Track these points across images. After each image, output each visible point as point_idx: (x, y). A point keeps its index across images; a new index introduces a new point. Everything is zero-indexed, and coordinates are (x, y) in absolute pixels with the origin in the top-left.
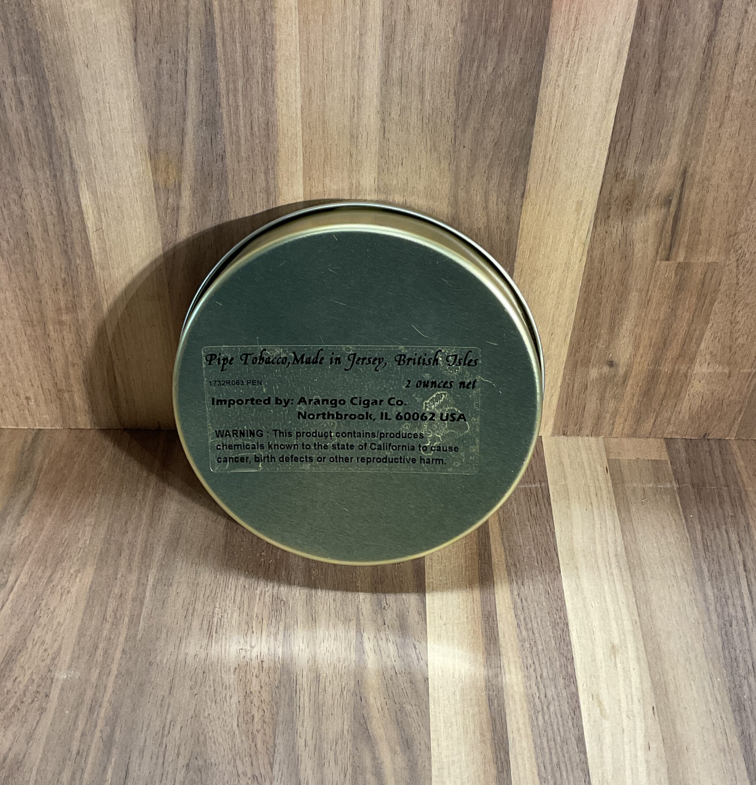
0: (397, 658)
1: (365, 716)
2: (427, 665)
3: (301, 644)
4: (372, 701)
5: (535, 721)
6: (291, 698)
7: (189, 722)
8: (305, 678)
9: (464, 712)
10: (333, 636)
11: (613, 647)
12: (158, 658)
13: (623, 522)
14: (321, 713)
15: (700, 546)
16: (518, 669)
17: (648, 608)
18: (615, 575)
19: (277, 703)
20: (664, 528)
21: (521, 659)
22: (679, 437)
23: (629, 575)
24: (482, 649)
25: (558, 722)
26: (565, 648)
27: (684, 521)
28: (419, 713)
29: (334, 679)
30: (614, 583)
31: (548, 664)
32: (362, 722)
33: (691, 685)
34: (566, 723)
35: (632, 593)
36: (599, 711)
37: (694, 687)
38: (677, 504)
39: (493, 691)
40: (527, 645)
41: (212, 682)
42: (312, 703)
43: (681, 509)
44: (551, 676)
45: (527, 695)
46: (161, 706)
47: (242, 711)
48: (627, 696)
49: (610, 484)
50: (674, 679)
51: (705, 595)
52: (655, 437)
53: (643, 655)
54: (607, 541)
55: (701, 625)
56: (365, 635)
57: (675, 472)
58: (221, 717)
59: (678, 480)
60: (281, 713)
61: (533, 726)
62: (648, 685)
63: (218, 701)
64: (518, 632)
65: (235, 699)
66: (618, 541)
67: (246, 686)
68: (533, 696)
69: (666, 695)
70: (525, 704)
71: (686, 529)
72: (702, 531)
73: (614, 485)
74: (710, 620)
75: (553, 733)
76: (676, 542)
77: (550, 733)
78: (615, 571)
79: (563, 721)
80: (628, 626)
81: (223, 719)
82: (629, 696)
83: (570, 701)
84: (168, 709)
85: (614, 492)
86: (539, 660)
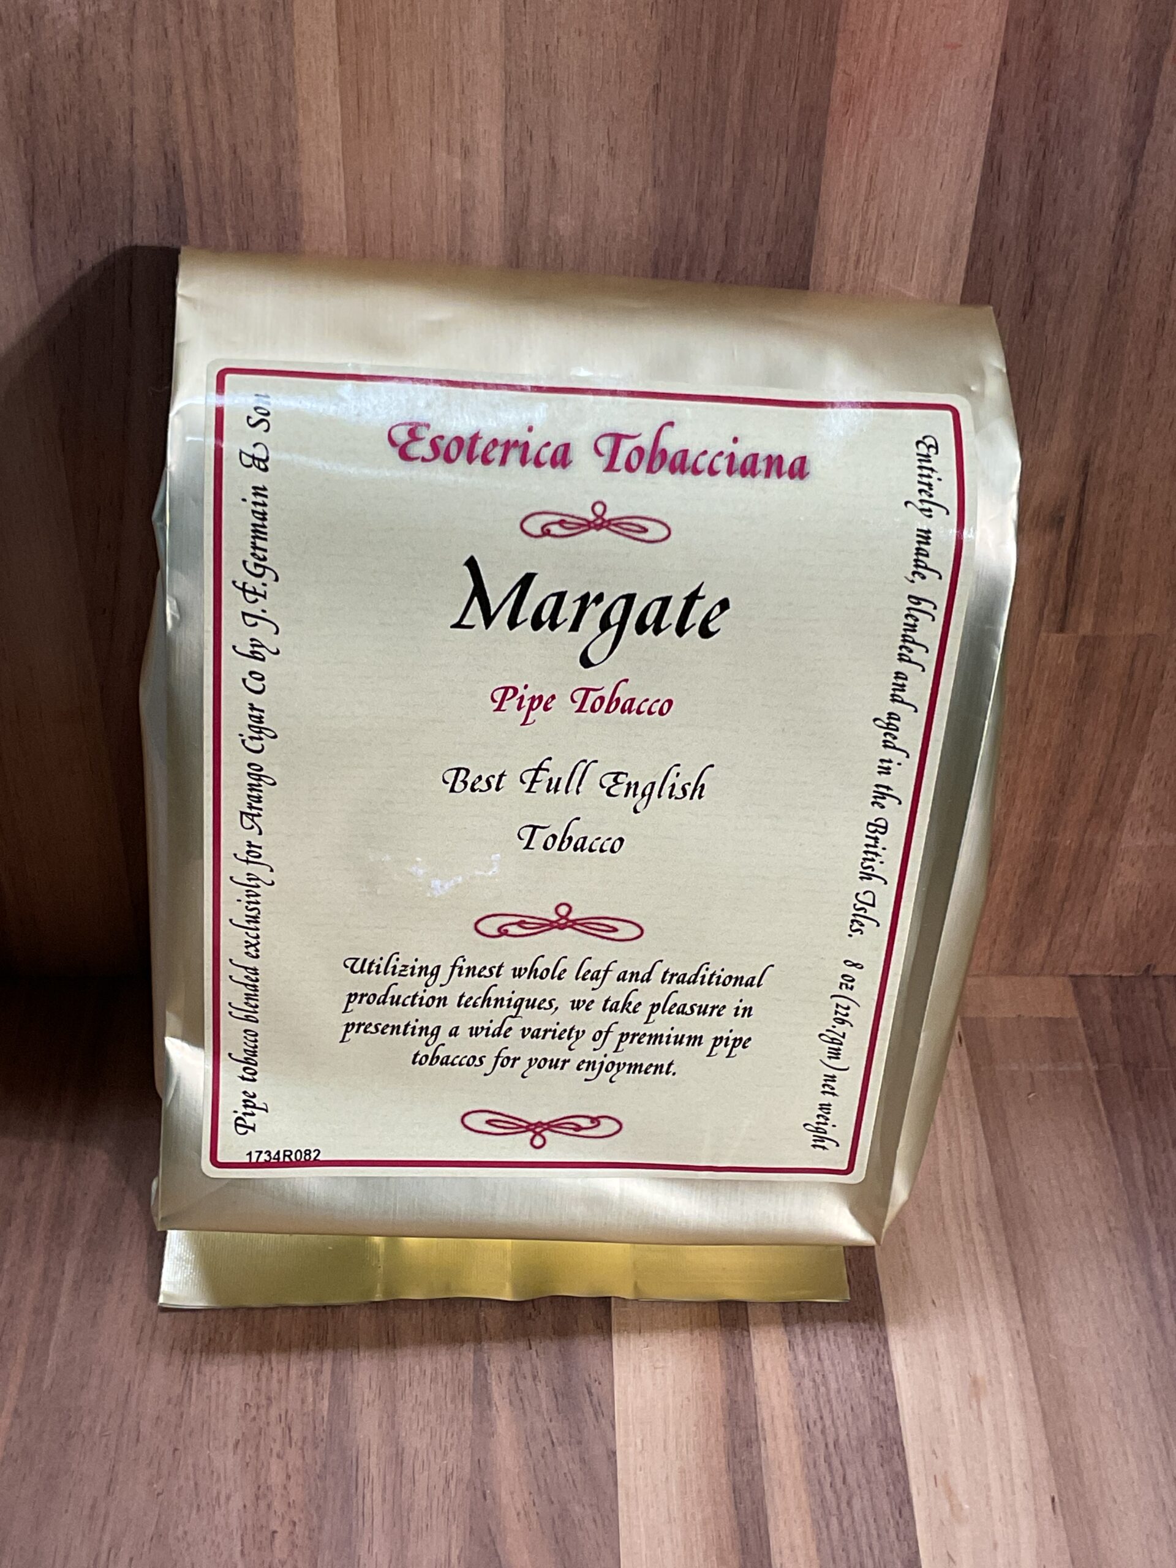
0: (556, 1414)
1: (493, 1529)
2: (613, 1427)
3: (367, 1391)
4: (505, 1498)
5: (824, 1529)
6: (347, 1499)
7: (146, 1549)
8: (373, 1459)
9: (685, 1515)
10: (428, 1373)
11: (975, 1382)
12: (86, 1423)
13: (990, 1141)
14: (405, 1525)
15: (1141, 1183)
16: (792, 1430)
17: (1042, 1304)
18: (977, 1242)
19: (319, 1507)
20: (1071, 1149)
21: (797, 1412)
22: (1097, 973)
23: (1004, 1241)
24: (720, 1392)
25: (868, 1530)
26: (883, 1387)
27: (1109, 1134)
28: (599, 1521)
29: (432, 1458)
30: (976, 1258)
31: (850, 1419)
32: (487, 1540)
33: (1125, 1454)
34: (884, 1533)
35: (1011, 1277)
36: (947, 1507)
37: (1131, 1458)
38: (1096, 1104)
39: (743, 1473)
40: (807, 1383)
41: (190, 1468)
42: (388, 1506)
43: (1103, 1113)
44: (854, 1443)
45: (809, 1481)
46: (91, 1517)
47: (249, 1524)
48: (1001, 1477)
49: (967, 1067)
50: (1094, 1442)
51: (1151, 1278)
52: (1052, 974)
53: (1032, 1398)
54: (962, 1177)
55: (1144, 1335)
56: (492, 1369)
57: (1090, 1039)
58: (209, 1537)
59: (1095, 1055)
60: (327, 1527)
61: (819, 1541)
62: (1042, 1453)
63: (204, 1503)
64: (791, 1357)
65: (236, 1503)
66: (984, 1176)
67: (258, 1475)
68: (819, 1482)
69: (1079, 1474)
70: (804, 1498)
71: (1114, 1151)
72: (1145, 1153)
73: (975, 1068)
74: (1161, 1326)
75: (860, 1551)
76: (1095, 1176)
77: (853, 1552)
78: (979, 1235)
79: (878, 1528)
80: (1003, 1340)
81: (213, 1542)
82: (1006, 1478)
83: (891, 1488)
84: (104, 1525)
85: (975, 1081)
86: (831, 1411)
